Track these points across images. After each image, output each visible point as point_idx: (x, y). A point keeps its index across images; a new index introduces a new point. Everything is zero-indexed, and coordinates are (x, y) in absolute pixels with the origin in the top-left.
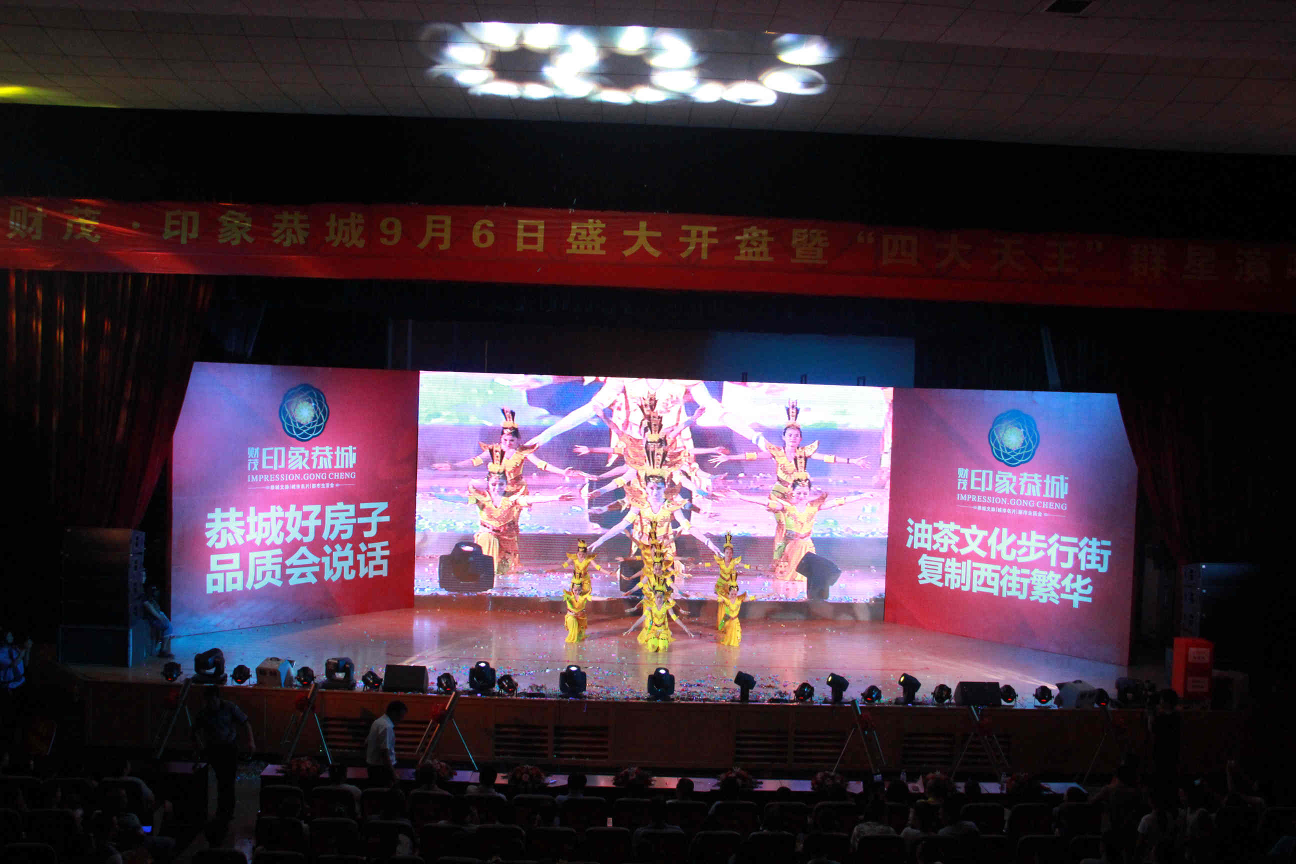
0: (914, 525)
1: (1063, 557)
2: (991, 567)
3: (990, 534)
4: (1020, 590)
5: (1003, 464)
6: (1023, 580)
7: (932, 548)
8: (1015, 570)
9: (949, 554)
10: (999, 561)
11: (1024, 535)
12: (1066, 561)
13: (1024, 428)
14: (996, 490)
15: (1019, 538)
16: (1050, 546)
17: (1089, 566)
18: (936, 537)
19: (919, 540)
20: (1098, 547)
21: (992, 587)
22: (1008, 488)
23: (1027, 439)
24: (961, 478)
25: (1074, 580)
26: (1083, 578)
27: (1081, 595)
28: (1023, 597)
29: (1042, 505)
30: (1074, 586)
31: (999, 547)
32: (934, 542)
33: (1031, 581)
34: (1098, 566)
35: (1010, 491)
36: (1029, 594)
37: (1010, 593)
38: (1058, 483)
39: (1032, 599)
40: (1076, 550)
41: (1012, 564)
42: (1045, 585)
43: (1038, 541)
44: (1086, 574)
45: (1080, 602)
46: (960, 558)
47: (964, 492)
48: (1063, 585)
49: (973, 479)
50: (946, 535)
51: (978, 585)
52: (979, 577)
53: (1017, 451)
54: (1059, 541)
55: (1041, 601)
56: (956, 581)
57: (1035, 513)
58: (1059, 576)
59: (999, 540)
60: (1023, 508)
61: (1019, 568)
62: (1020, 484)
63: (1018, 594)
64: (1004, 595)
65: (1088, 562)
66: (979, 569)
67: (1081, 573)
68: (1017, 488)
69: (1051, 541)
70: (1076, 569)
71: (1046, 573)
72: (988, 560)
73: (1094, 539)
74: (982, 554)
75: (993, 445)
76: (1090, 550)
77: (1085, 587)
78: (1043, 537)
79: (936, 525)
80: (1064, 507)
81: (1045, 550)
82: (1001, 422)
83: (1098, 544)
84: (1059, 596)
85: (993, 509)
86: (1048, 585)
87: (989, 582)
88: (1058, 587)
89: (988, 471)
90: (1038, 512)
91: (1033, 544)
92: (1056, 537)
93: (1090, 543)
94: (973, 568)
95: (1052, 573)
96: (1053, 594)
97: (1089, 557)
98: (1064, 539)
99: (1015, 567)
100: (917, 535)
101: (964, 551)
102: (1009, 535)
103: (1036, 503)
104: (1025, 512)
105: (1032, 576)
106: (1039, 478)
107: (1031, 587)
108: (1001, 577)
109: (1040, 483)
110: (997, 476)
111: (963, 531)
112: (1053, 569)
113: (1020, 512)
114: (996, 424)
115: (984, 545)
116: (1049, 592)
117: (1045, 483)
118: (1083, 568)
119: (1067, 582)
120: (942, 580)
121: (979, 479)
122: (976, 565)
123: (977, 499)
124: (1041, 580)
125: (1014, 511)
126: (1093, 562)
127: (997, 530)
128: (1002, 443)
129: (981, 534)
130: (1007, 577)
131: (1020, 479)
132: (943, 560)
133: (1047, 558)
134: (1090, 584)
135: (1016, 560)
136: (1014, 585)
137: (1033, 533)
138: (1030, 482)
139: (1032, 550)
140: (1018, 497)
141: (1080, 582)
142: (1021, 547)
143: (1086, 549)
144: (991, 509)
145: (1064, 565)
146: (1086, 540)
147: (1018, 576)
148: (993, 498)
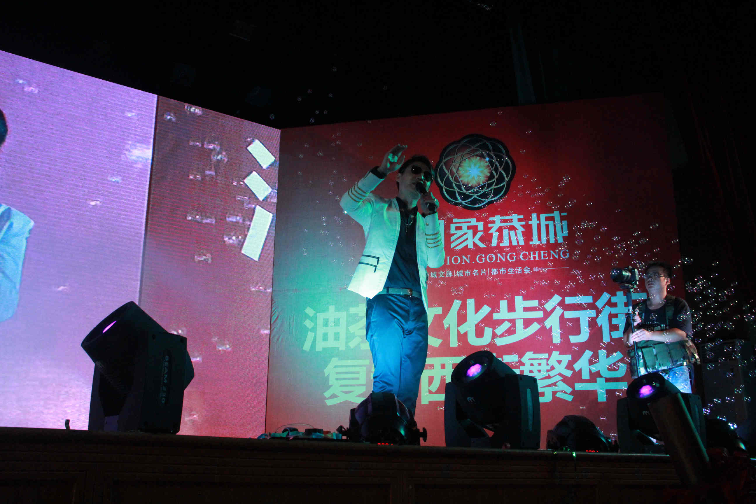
3: (446, 312)
7: (347, 346)
11: (504, 304)
12: (578, 332)
13: (489, 156)
14: (452, 246)
16: (547, 314)
23: (496, 170)
27: (608, 380)
30: (594, 368)
31: (463, 329)
35: (475, 244)
38: (551, 223)
40: (592, 313)
43: (526, 309)
45: (610, 393)
48: (577, 369)
51: (430, 392)
54: (562, 304)
57: (519, 270)
58: (568, 357)
59: (462, 319)
60: (498, 265)
62: (490, 232)
68: (486, 238)
69: (549, 306)
71: (546, 355)
76: (614, 311)
78: (535, 303)
81: (540, 321)
88: (568, 373)
91: (519, 314)
92: (557, 299)
93: (614, 300)
95: (556, 355)
96: (562, 386)
97: (614, 321)
98: (569, 300)
100: (321, 331)
102: (477, 309)
103: (518, 255)
105: (523, 364)
106: (520, 220)
109: (522, 226)
110: (453, 227)
112: (556, 348)
114: (446, 157)
116: (555, 384)
117: (531, 225)
118: (606, 339)
124: (540, 368)
127: (457, 304)
128: (456, 180)
131: (490, 225)
133: (545, 332)
134: (622, 360)
137: (519, 299)
138: (505, 227)
139: (519, 324)
140: (489, 250)
142: (500, 322)
143: (608, 310)
144: (445, 275)
145: (574, 339)
146: (606, 296)
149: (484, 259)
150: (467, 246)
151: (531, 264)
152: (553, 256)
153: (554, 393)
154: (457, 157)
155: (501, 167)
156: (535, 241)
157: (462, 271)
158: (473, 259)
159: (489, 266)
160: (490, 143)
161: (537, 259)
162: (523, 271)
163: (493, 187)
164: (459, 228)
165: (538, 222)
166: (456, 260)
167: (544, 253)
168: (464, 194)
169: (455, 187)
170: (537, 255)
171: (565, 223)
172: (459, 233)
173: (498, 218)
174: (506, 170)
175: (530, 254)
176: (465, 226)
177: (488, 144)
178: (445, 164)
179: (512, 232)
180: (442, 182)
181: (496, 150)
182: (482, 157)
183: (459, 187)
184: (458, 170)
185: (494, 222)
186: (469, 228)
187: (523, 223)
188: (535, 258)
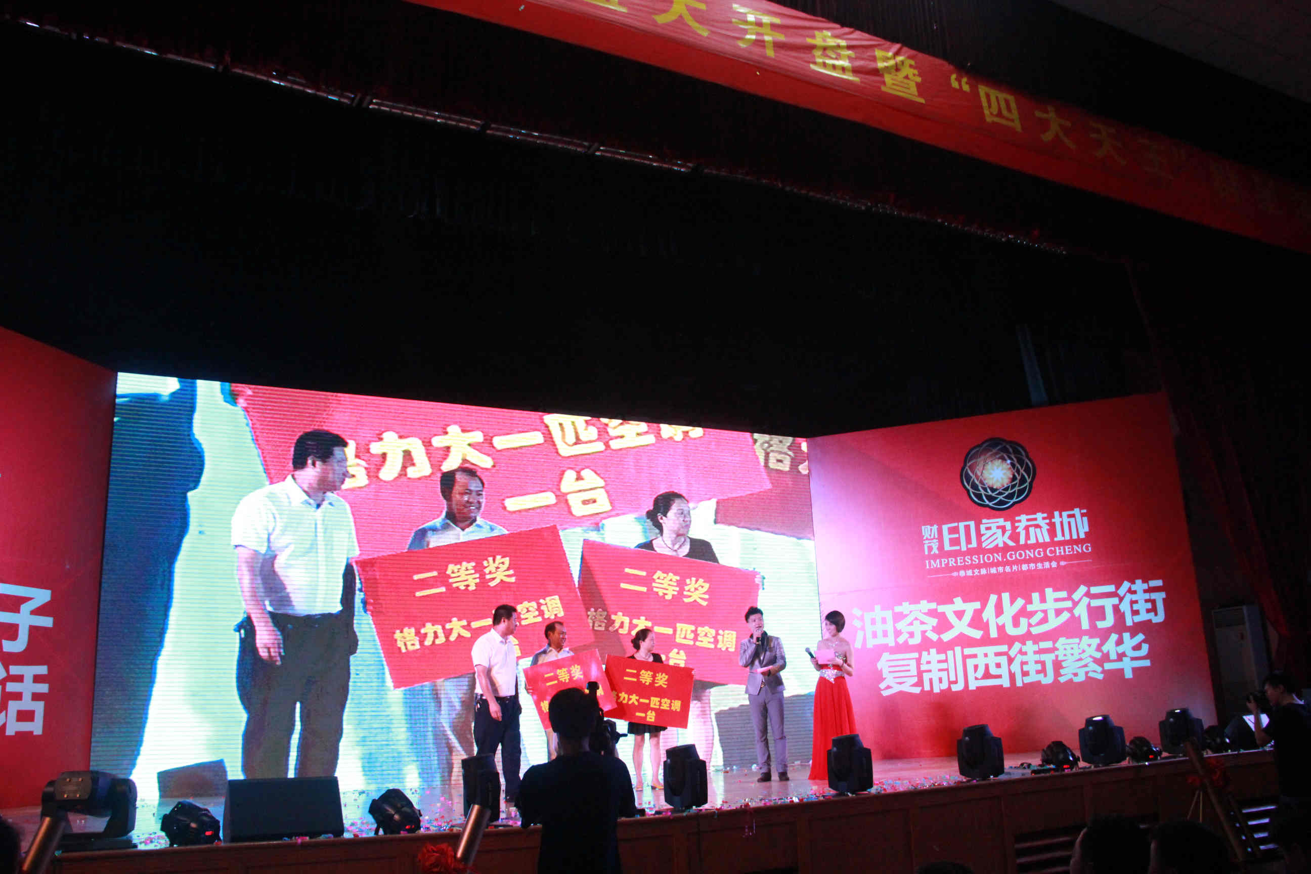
0: (862, 616)
1: (1097, 614)
2: (991, 650)
3: (984, 606)
4: (1043, 671)
5: (987, 509)
6: (1043, 657)
8: (1030, 647)
9: (926, 644)
10: (1004, 638)
11: (1036, 596)
12: (1104, 618)
13: (1010, 458)
14: (984, 545)
15: (1029, 601)
16: (1076, 604)
17: (1137, 619)
18: (901, 625)
19: (875, 635)
20: (1145, 591)
21: (1000, 676)
22: (1001, 540)
23: (1018, 471)
24: (927, 539)
25: (1120, 642)
26: (1132, 637)
27: (1133, 659)
28: (1048, 680)
29: (1055, 552)
32: (898, 633)
33: (1057, 656)
34: (1151, 616)
35: (1005, 543)
36: (1057, 674)
37: (1027, 680)
38: (1072, 520)
39: (1062, 680)
40: (1115, 601)
41: (1022, 639)
42: (1078, 657)
43: (1056, 600)
44: (1135, 630)
46: (943, 647)
47: (935, 557)
48: (1105, 652)
49: (946, 537)
50: (916, 619)
51: (976, 679)
52: (976, 667)
53: (1006, 489)
54: (1088, 594)
55: (1076, 680)
56: (941, 680)
58: (1097, 641)
60: (1028, 561)
61: (1035, 642)
62: (1018, 531)
63: (1040, 677)
64: (1019, 684)
65: (1135, 613)
66: (975, 656)
67: (1128, 629)
68: (1015, 537)
70: (1120, 626)
71: (1077, 640)
72: (986, 641)
73: (1139, 582)
74: (977, 634)
75: (969, 488)
76: (1134, 597)
77: (1137, 647)
79: (898, 609)
80: (1087, 548)
81: (1070, 610)
82: (975, 456)
83: (1145, 586)
84: (1103, 667)
85: (984, 571)
86: (1083, 656)
87: (993, 671)
88: (1098, 655)
89: (967, 523)
90: (1050, 562)
91: (1051, 605)
93: (1134, 588)
94: (965, 658)
95: (1085, 639)
97: (1135, 607)
98: (1095, 590)
99: (1029, 643)
101: (947, 637)
103: (1045, 551)
104: (1032, 565)
105: (1057, 649)
106: (1044, 518)
107: (1058, 665)
108: (1011, 660)
109: (1047, 524)
110: (983, 527)
111: (941, 609)
112: (1086, 633)
113: (1025, 567)
115: (977, 621)
116: (1086, 666)
117: (1054, 523)
118: (1129, 623)
119: (1110, 646)
120: (920, 683)
121: (956, 536)
122: (968, 651)
123: (956, 562)
124: (1072, 651)
125: (1015, 568)
126: (1143, 612)
127: (993, 598)
128: (981, 482)
129: (971, 608)
130: (1019, 658)
131: (1017, 524)
132: (916, 655)
134: (1144, 641)
135: (1029, 632)
136: (1032, 668)
137: (1049, 591)
140: (1018, 547)
141: (1129, 642)
143: (1129, 597)
144: (979, 572)
145: (1101, 625)
146: (1126, 585)
147: (1035, 653)
148: (981, 556)
149: (1014, 556)
150: (997, 545)
151: (1058, 559)
152: (1077, 551)
153: (1087, 673)
154: (980, 460)
155: (1022, 467)
156: (1059, 538)
157: (995, 568)
158: (1004, 556)
159: (1017, 562)
160: (1011, 446)
161: (1062, 554)
162: (1051, 566)
163: (1016, 488)
164: (988, 529)
165: (1061, 519)
166: (989, 558)
167: (1069, 548)
168: (991, 496)
169: (980, 488)
170: (1062, 551)
171: (1085, 519)
172: (989, 533)
173: (1023, 517)
174: (1027, 470)
175: (1055, 549)
176: (994, 526)
177: (1008, 446)
178: (970, 467)
179: (1038, 530)
180: (968, 484)
181: (1016, 452)
182: (1003, 459)
183: (985, 489)
184: (982, 473)
185: (1020, 521)
186: (998, 527)
187: (1047, 521)
188: (1060, 553)
